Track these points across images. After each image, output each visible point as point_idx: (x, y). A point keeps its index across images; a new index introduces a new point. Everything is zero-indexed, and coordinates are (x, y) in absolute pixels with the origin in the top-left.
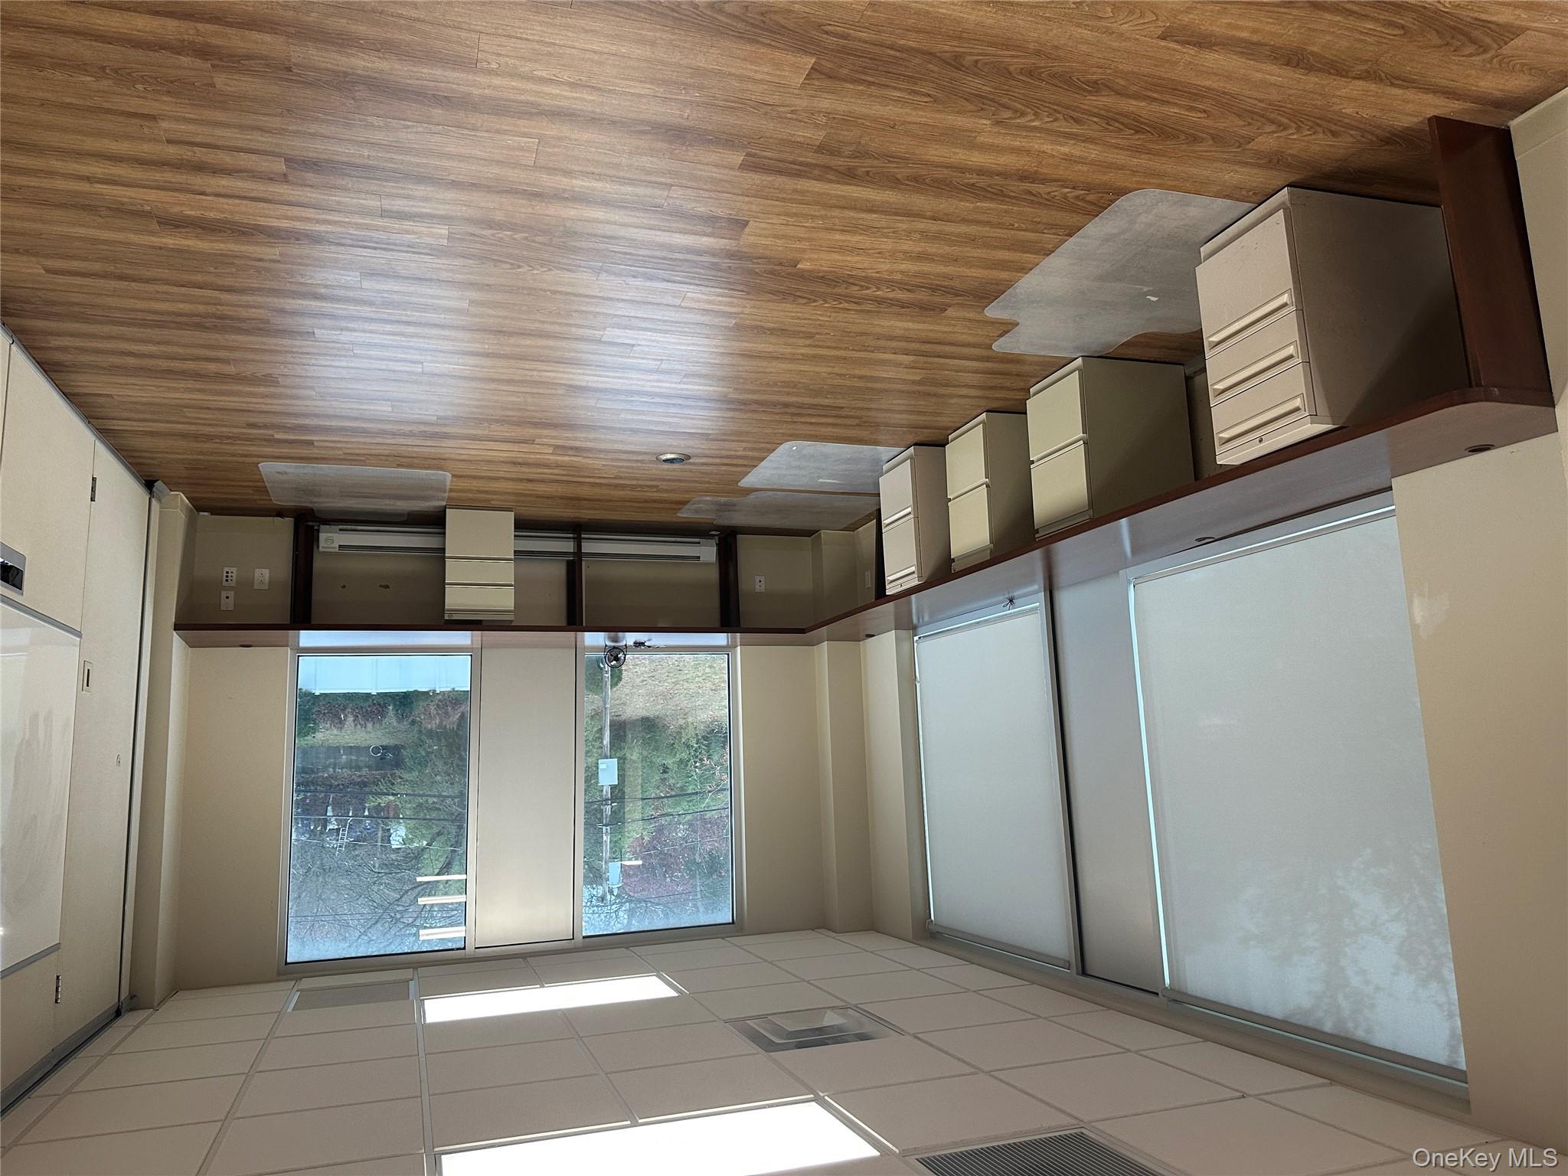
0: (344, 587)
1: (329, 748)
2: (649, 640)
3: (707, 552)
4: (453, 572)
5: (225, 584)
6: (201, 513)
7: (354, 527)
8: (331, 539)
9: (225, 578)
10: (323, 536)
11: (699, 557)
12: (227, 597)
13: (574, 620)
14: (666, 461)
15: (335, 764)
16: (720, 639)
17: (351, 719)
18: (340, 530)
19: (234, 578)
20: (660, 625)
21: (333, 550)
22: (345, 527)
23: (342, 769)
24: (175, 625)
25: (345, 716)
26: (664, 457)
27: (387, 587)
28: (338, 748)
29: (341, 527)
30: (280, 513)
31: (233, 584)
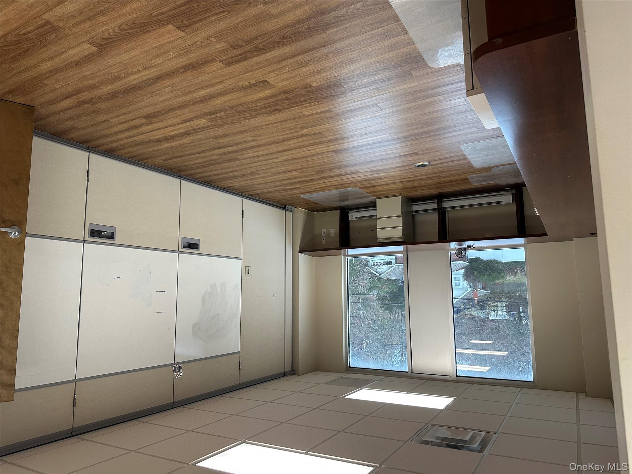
0: (360, 232)
1: (518, 283)
2: (474, 244)
3: (507, 198)
4: (380, 223)
5: (323, 235)
6: (314, 212)
7: (360, 210)
8: (352, 216)
9: (323, 233)
10: (350, 215)
11: (503, 201)
12: (324, 240)
13: (444, 237)
14: (419, 166)
15: (521, 290)
16: (521, 241)
17: (519, 272)
18: (355, 212)
19: (325, 233)
20: (486, 236)
21: (353, 219)
22: (357, 210)
23: (524, 292)
24: (299, 251)
25: (517, 271)
26: (417, 165)
27: (373, 230)
28: (521, 283)
29: (356, 211)
30: (335, 209)
31: (325, 235)
